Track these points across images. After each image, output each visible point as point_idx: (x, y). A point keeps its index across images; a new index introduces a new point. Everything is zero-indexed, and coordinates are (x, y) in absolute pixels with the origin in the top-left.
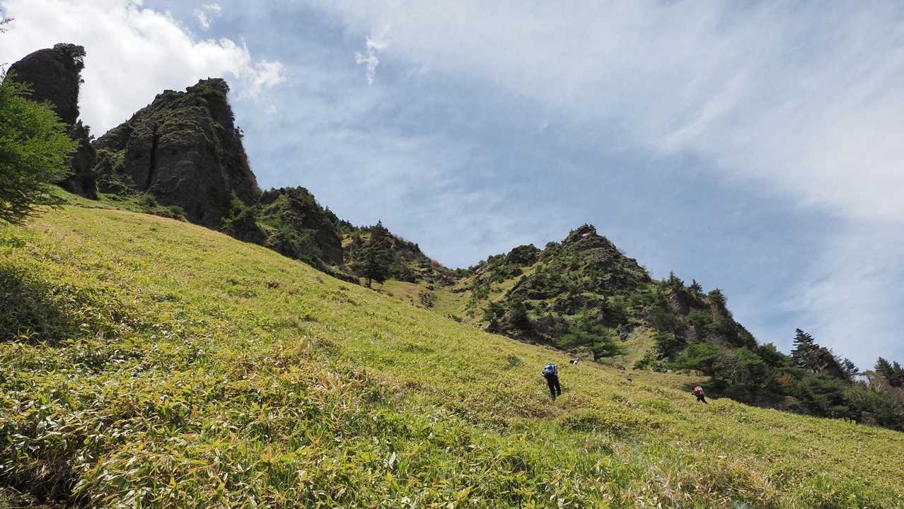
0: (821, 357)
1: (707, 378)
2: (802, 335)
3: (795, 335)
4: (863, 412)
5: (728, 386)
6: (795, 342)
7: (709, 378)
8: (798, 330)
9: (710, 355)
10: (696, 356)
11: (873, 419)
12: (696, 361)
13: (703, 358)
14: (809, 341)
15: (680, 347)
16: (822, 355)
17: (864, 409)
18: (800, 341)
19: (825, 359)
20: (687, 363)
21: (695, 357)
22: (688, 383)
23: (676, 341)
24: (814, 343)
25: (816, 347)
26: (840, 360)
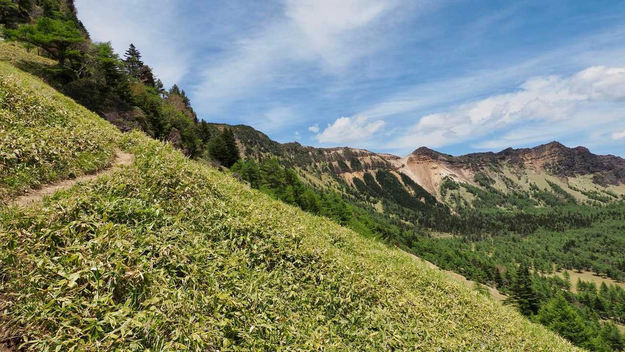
0: (145, 73)
1: (52, 62)
2: (133, 50)
3: (128, 48)
4: (173, 128)
5: (76, 78)
6: (126, 54)
7: (57, 62)
8: (132, 45)
9: (67, 37)
10: (47, 31)
11: (179, 136)
12: (47, 38)
13: (58, 38)
14: (137, 57)
15: (22, 20)
16: (146, 72)
17: (174, 126)
18: (130, 54)
19: (146, 75)
20: (35, 36)
21: (46, 33)
22: (27, 60)
23: (20, 11)
24: (140, 60)
25: (141, 64)
26: (156, 79)
